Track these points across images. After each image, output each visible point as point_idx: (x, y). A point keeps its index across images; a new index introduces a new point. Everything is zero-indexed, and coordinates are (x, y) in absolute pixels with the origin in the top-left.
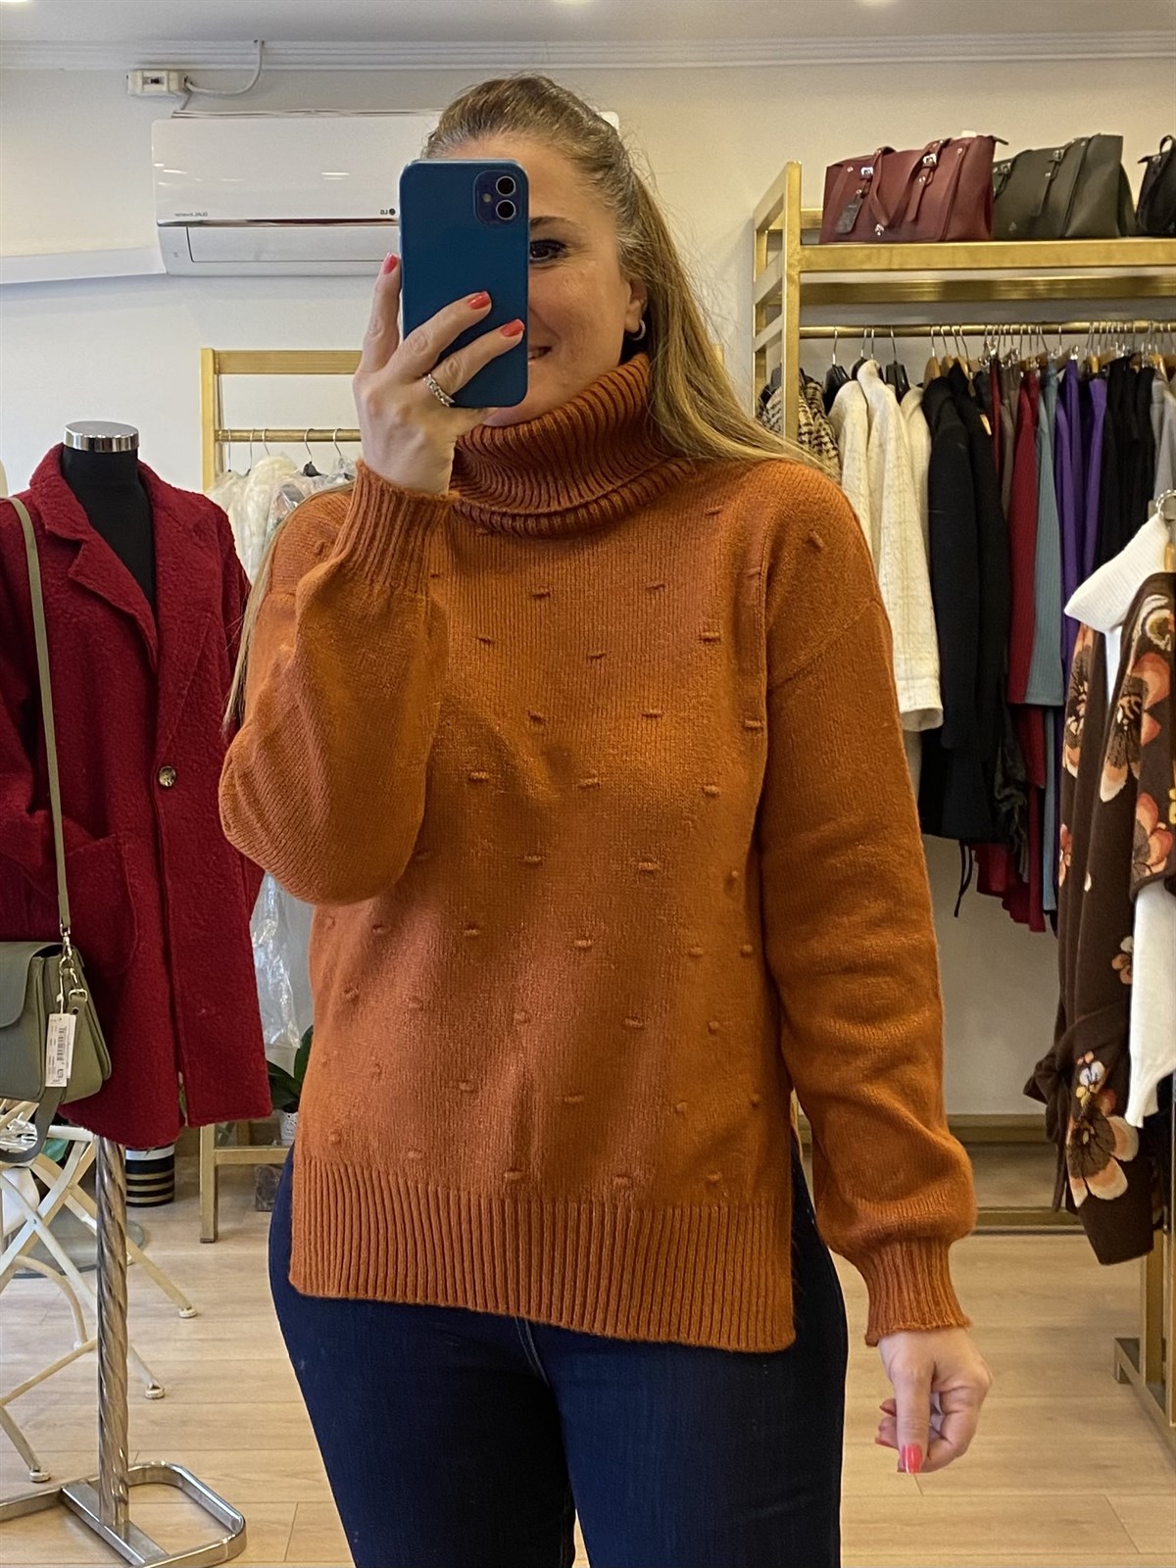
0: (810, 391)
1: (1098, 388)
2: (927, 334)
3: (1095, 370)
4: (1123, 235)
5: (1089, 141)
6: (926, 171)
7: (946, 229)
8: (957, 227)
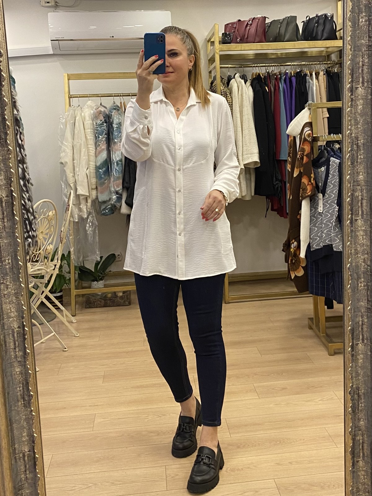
0: (223, 81)
1: (294, 79)
2: (252, 67)
3: (293, 75)
4: (298, 41)
5: (289, 17)
6: (249, 25)
7: (255, 40)
8: (257, 39)
